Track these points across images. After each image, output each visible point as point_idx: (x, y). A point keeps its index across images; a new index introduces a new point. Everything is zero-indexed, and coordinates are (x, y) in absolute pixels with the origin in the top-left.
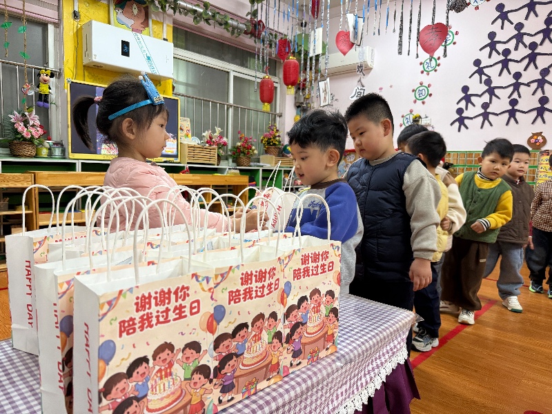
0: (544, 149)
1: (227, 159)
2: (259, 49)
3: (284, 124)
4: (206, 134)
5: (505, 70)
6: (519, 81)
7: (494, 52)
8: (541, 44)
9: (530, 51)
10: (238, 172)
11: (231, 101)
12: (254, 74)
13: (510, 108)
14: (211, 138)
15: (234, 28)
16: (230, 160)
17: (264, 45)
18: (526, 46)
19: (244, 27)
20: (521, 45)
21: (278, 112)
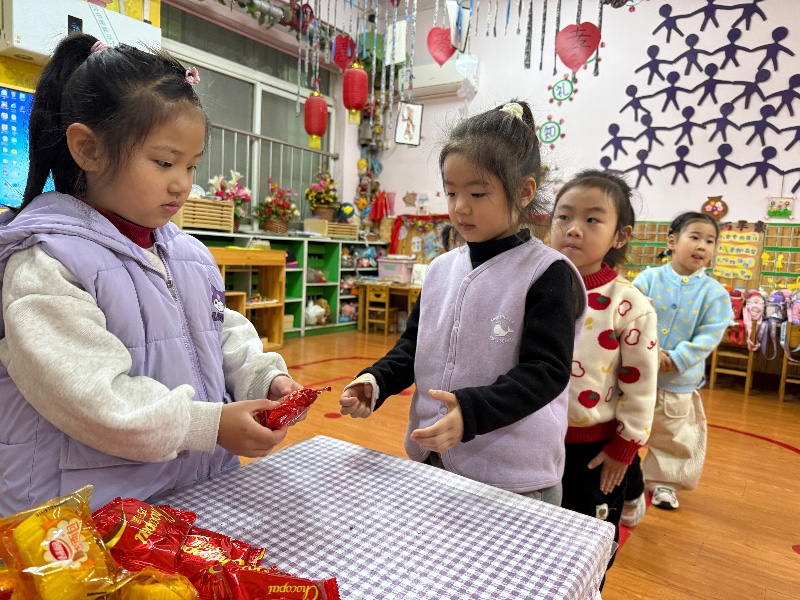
0: (724, 220)
1: (250, 223)
2: (303, 51)
3: (340, 171)
4: (215, 181)
5: (671, 103)
6: (692, 120)
7: (656, 76)
8: (723, 67)
9: (707, 78)
10: (267, 244)
11: (257, 130)
12: (295, 91)
13: (677, 159)
14: (223, 188)
15: (264, 13)
16: (256, 225)
17: (311, 44)
18: (700, 69)
19: (281, 13)
20: (694, 67)
21: (332, 151)
